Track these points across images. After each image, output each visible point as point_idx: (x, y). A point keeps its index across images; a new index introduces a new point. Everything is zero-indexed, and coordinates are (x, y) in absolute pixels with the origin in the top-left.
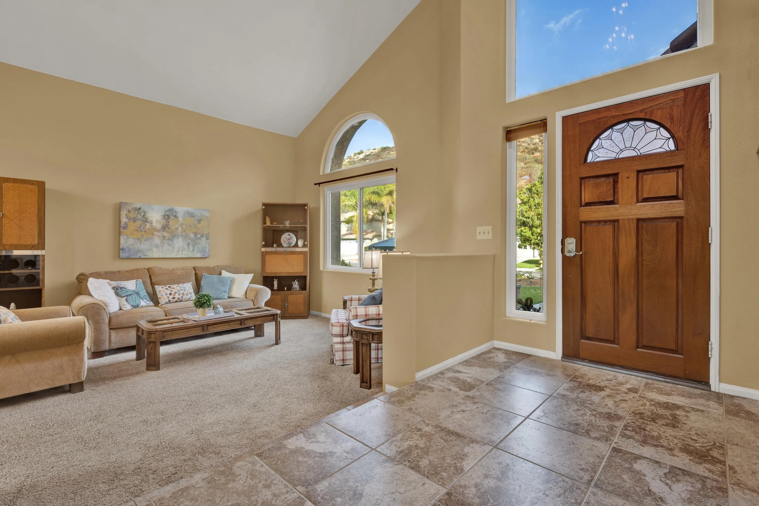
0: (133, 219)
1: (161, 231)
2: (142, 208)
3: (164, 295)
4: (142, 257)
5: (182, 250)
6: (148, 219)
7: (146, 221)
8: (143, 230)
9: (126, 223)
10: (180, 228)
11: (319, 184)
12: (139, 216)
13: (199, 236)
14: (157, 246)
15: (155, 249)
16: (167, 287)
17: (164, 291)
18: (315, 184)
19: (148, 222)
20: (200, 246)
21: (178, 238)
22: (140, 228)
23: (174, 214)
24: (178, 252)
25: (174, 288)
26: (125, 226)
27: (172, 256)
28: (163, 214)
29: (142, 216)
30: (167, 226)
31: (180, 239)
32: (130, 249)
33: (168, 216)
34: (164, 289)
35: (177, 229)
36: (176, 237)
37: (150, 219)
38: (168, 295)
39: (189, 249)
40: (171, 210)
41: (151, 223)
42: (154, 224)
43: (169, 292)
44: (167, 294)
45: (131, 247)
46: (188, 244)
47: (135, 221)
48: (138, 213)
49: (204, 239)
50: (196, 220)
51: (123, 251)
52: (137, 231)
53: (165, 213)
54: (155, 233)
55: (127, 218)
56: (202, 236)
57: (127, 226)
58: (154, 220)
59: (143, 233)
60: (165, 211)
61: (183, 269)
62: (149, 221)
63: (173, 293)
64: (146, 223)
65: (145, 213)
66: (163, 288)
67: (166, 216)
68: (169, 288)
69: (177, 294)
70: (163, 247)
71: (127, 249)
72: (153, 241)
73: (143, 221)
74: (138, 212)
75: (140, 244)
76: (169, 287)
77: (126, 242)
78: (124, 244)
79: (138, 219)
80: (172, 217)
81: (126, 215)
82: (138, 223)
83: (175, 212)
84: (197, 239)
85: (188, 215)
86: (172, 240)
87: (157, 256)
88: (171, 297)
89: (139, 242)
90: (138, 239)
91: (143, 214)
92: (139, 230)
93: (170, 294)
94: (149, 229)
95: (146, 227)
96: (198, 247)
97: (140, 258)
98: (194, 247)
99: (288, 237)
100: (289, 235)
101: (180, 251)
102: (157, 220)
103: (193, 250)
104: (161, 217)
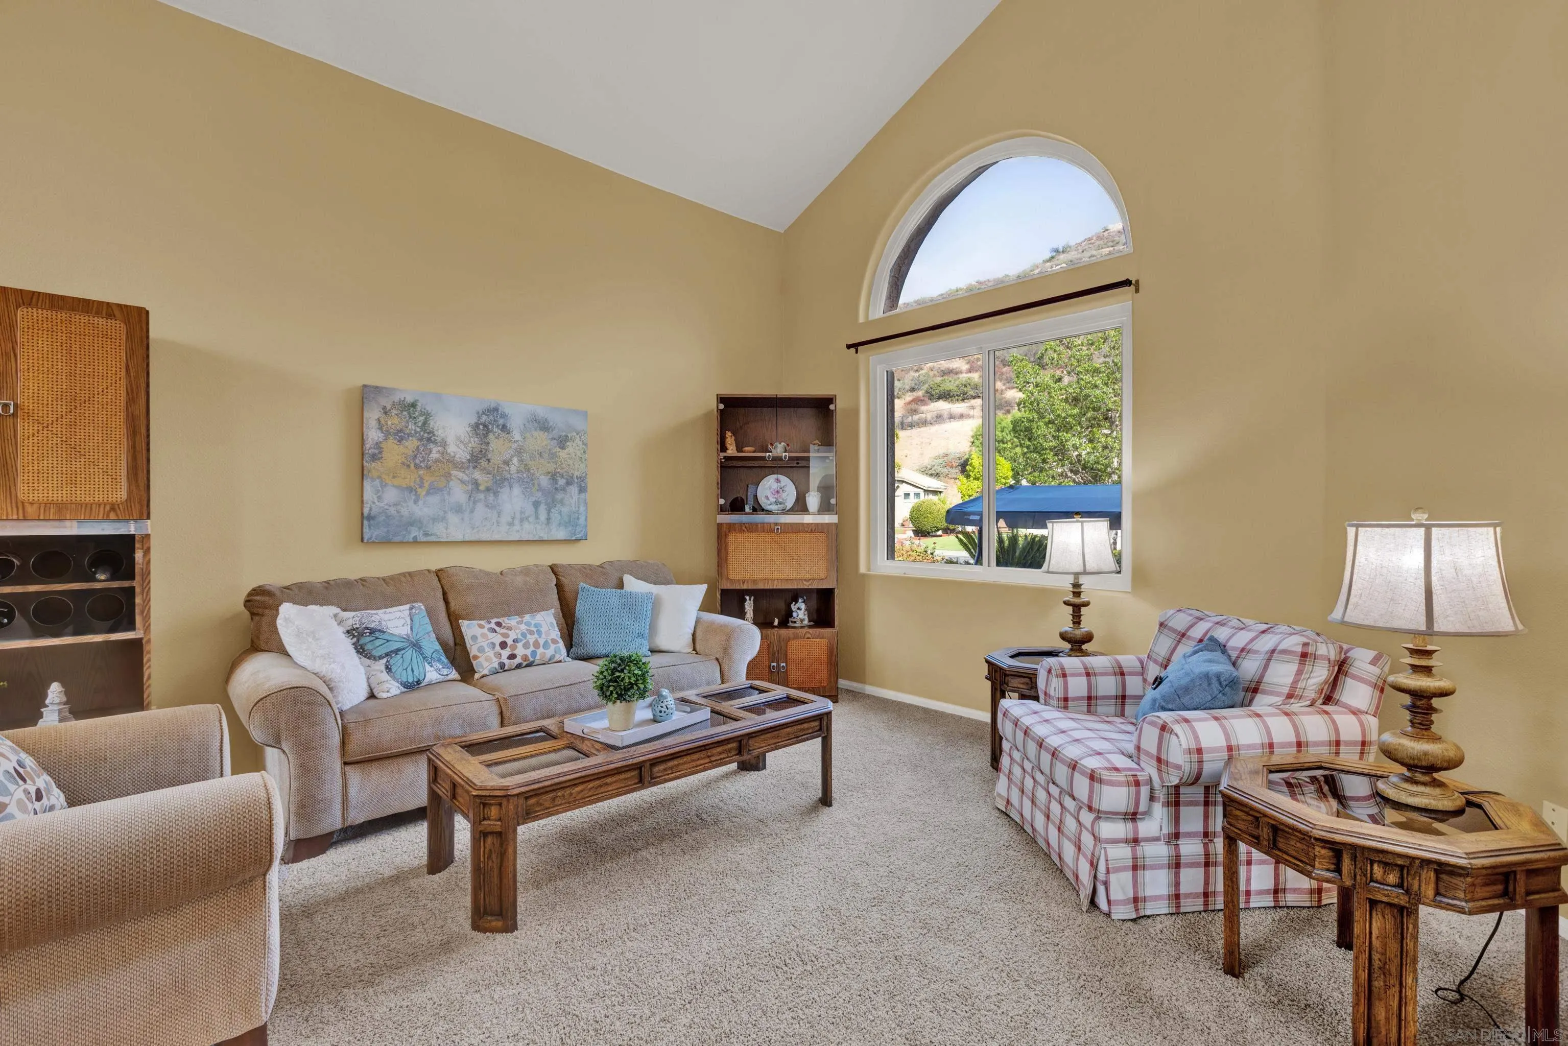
0: (396, 434)
1: (468, 468)
2: (419, 404)
3: (487, 649)
4: (422, 539)
5: (522, 520)
6: (436, 433)
7: (429, 440)
8: (422, 464)
9: (378, 445)
10: (515, 460)
11: (855, 346)
12: (411, 426)
13: (562, 482)
14: (458, 509)
15: (453, 519)
16: (493, 625)
17: (483, 635)
18: (849, 347)
19: (435, 442)
20: (565, 510)
21: (511, 487)
22: (415, 457)
23: (501, 422)
24: (511, 524)
25: (510, 628)
26: (376, 451)
27: (497, 537)
28: (474, 420)
29: (420, 424)
30: (485, 456)
31: (517, 490)
32: (388, 517)
33: (485, 426)
34: (485, 631)
35: (507, 462)
36: (506, 484)
37: (440, 434)
38: (498, 648)
39: (537, 518)
40: (493, 411)
41: (444, 444)
42: (452, 449)
43: (498, 639)
44: (493, 645)
45: (393, 510)
46: (536, 504)
47: (400, 441)
48: (410, 417)
49: (574, 490)
50: (553, 439)
51: (373, 521)
52: (408, 466)
53: (479, 417)
54: (454, 472)
55: (381, 428)
56: (568, 483)
57: (380, 453)
58: (450, 440)
59: (421, 472)
60: (478, 413)
61: (526, 571)
62: (439, 439)
63: (510, 642)
64: (431, 446)
65: (427, 415)
66: (481, 627)
67: (481, 427)
68: (497, 629)
69: (520, 645)
70: (472, 511)
71: (382, 518)
72: (449, 494)
73: (421, 439)
74: (409, 414)
75: (416, 502)
76: (499, 624)
77: (379, 498)
78: (374, 503)
79: (409, 435)
80: (495, 430)
81: (379, 420)
82: (412, 444)
83: (504, 416)
84: (556, 489)
85: (536, 425)
86: (496, 494)
87: (460, 538)
88: (505, 653)
89: (413, 497)
90: (410, 489)
91: (422, 418)
92: (412, 466)
93: (503, 645)
94: (437, 461)
95: (431, 456)
96: (560, 513)
97: (416, 542)
98: (549, 511)
99: (775, 486)
100: (778, 481)
101: (517, 522)
102: (458, 438)
103: (548, 519)
104: (469, 429)
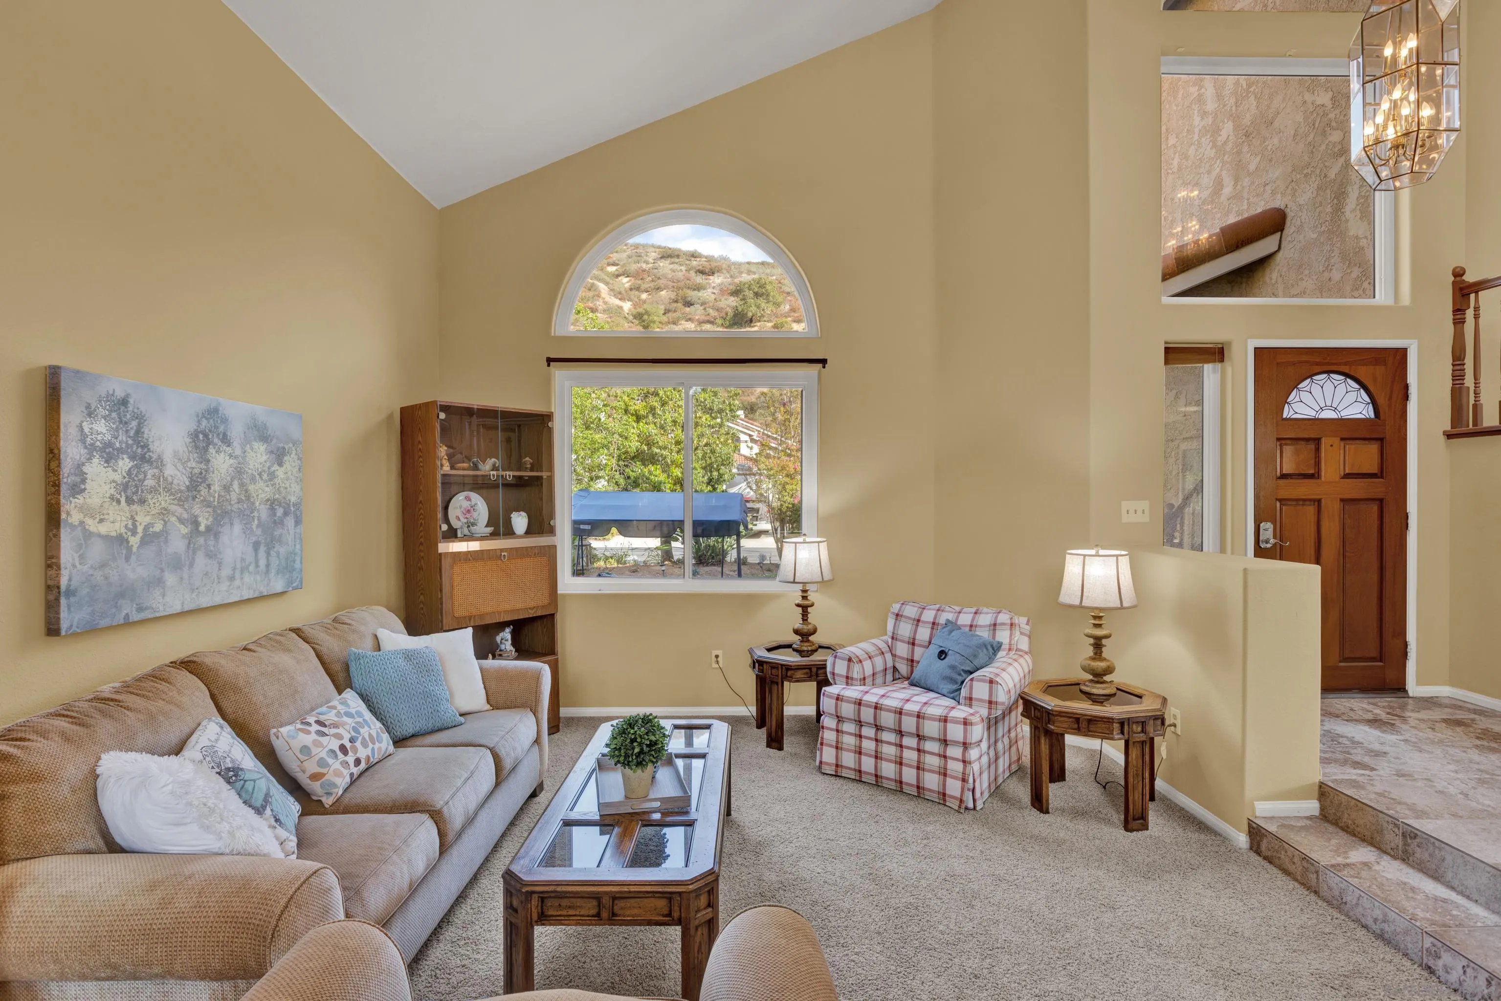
0: (103, 450)
2: (131, 401)
3: (330, 761)
4: (135, 617)
5: (241, 571)
6: (150, 447)
7: (143, 458)
8: (135, 498)
9: (78, 469)
10: (236, 485)
12: (122, 436)
13: (280, 512)
14: (176, 564)
15: (171, 580)
18: (548, 360)
19: (149, 461)
20: (282, 550)
21: (231, 524)
22: (126, 486)
23: (222, 429)
24: (232, 579)
26: (78, 479)
27: (218, 600)
28: (192, 426)
29: (132, 433)
30: (205, 479)
31: (237, 528)
32: (93, 587)
33: (206, 436)
35: (228, 488)
36: (226, 520)
37: (156, 448)
38: (340, 755)
39: (257, 566)
40: (213, 412)
41: (159, 463)
42: (167, 472)
44: (334, 753)
45: (98, 576)
46: (256, 546)
47: (108, 460)
48: (121, 422)
49: (290, 522)
50: (270, 452)
51: (72, 599)
52: (119, 502)
53: (199, 422)
54: (172, 507)
55: (83, 441)
56: (286, 514)
57: (84, 481)
58: (168, 457)
59: (134, 507)
60: (198, 416)
62: (155, 456)
64: (146, 467)
65: (141, 418)
66: (305, 732)
67: (201, 436)
70: (191, 565)
71: (84, 591)
72: (166, 541)
73: (134, 457)
74: (119, 414)
77: (84, 560)
78: (74, 566)
79: (120, 451)
80: (216, 440)
81: (80, 427)
82: (125, 464)
83: (225, 421)
84: (275, 523)
85: (256, 433)
86: (217, 535)
87: (177, 608)
88: (351, 760)
89: (124, 552)
91: (134, 424)
92: (123, 500)
93: (343, 749)
94: (149, 490)
95: (146, 483)
96: (278, 554)
97: (128, 624)
98: (268, 554)
99: (466, 504)
100: (468, 499)
101: (237, 575)
102: (176, 454)
103: (268, 566)
104: (188, 440)
